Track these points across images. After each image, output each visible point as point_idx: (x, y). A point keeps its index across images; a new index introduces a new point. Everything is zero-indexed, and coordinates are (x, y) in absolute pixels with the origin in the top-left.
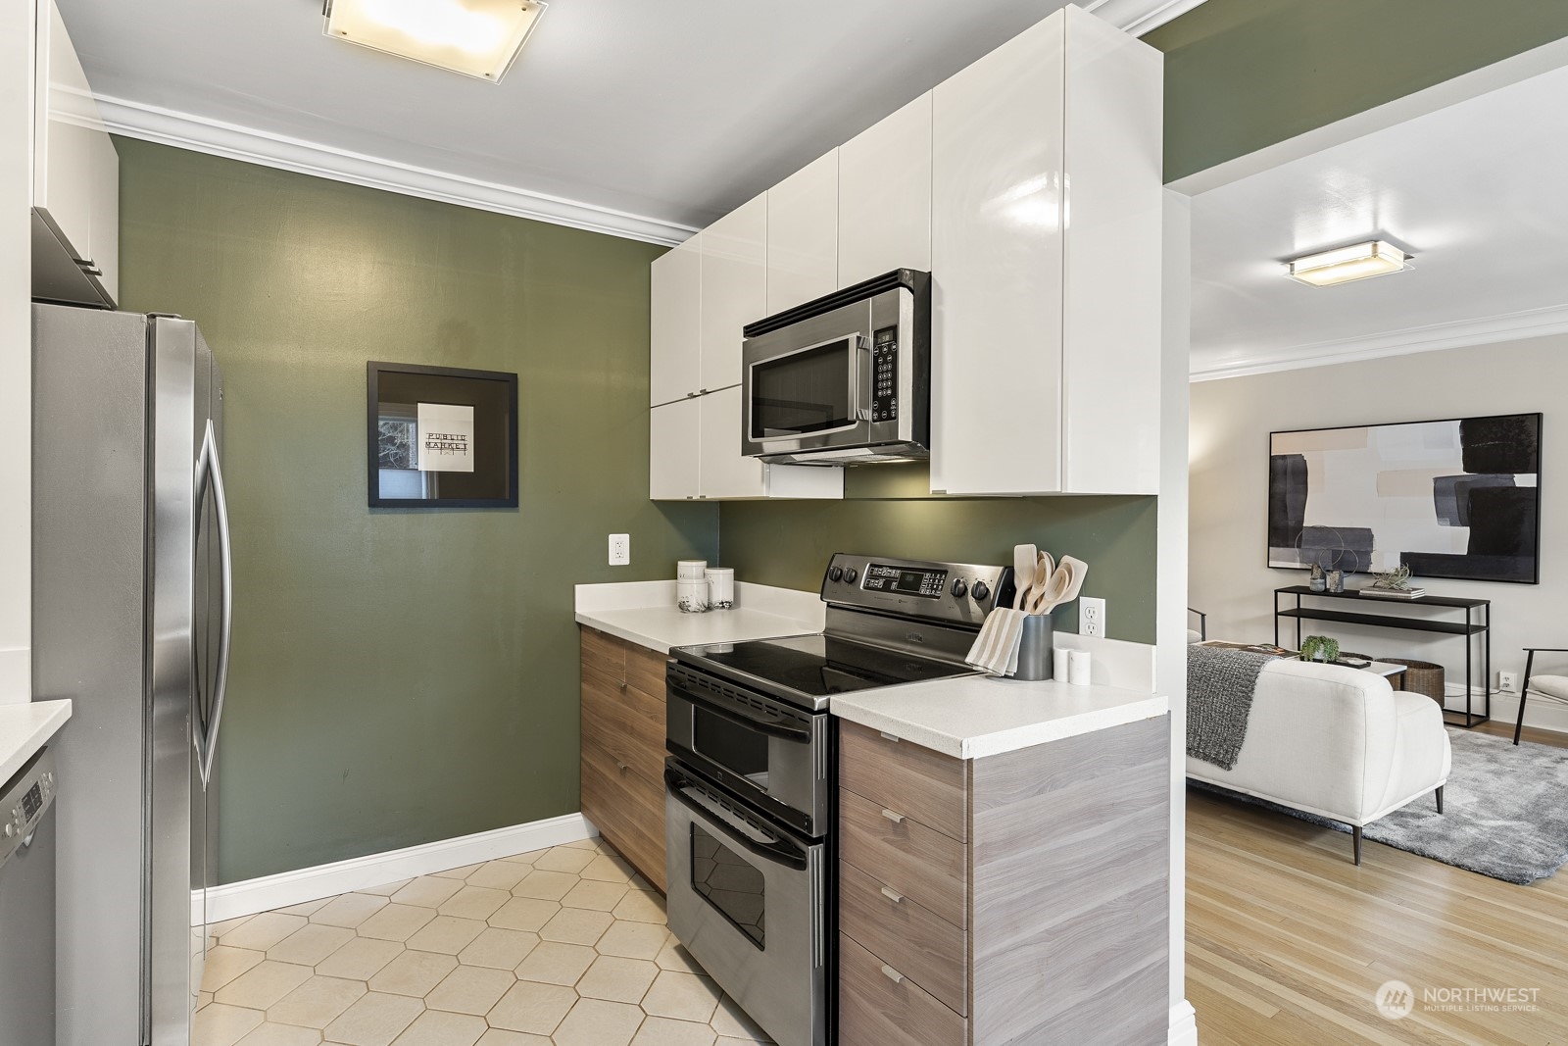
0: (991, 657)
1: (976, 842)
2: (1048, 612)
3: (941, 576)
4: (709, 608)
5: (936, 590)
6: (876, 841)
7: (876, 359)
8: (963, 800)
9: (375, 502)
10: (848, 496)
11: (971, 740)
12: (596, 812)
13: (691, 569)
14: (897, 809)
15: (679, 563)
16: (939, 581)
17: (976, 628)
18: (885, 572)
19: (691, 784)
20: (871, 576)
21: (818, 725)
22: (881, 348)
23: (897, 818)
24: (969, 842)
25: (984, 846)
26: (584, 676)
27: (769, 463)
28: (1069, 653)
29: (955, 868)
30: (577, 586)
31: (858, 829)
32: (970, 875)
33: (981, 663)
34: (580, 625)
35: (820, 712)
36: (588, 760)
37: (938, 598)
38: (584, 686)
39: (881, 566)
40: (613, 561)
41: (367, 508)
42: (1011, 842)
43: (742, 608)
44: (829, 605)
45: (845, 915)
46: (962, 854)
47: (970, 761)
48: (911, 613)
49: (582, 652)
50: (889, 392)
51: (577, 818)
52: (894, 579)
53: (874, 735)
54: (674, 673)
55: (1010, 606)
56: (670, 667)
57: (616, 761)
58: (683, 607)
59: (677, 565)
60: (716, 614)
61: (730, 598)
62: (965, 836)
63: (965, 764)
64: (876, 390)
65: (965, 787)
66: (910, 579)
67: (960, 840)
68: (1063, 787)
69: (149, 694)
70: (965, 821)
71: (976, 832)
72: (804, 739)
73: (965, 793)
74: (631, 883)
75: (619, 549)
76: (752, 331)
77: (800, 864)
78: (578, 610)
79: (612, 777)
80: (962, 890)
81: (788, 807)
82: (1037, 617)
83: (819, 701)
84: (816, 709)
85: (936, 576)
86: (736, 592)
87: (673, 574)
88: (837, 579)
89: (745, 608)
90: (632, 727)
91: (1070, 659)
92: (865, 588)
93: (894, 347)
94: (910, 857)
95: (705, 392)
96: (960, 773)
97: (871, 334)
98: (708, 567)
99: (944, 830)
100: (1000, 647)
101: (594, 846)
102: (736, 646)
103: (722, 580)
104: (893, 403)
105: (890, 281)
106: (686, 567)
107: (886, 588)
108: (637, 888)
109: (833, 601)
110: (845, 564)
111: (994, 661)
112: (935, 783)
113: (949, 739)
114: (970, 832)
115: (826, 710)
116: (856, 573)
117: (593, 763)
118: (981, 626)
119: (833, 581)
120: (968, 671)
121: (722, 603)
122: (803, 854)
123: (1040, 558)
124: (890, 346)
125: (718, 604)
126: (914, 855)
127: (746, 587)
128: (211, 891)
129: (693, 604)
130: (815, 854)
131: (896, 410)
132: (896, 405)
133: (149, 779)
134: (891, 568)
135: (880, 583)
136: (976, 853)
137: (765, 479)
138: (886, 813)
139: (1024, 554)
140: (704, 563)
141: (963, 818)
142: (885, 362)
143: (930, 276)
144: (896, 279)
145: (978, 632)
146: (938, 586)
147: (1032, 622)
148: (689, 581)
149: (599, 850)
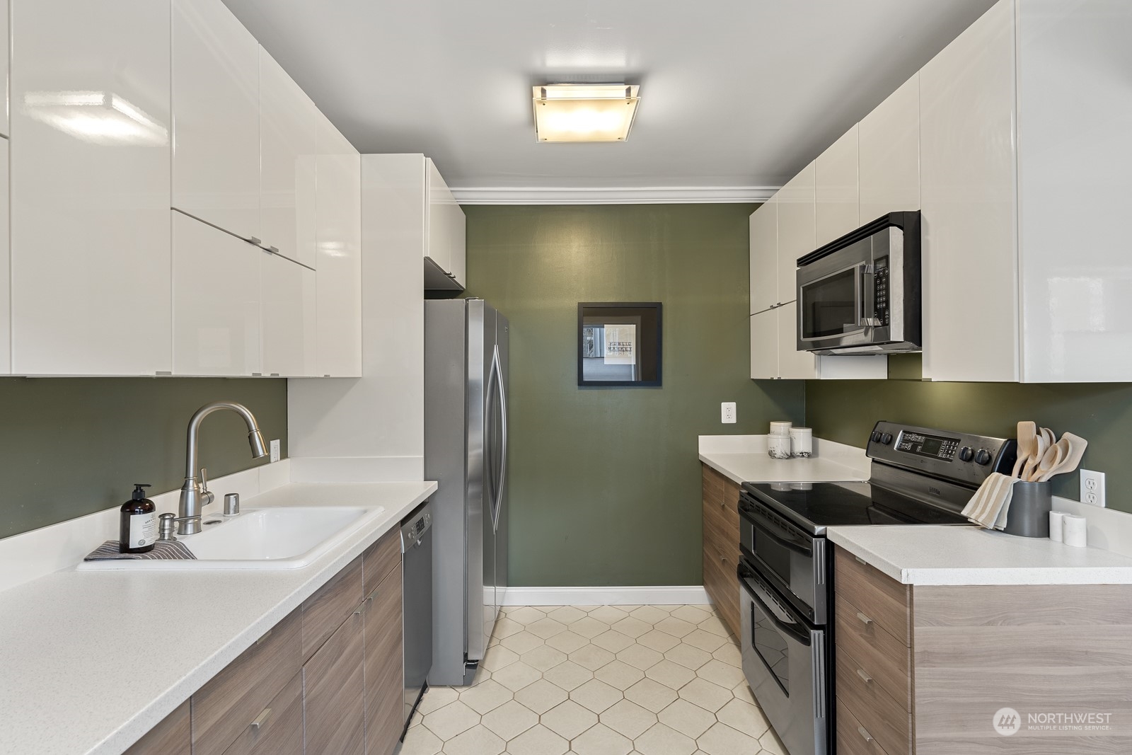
0: (982, 513)
1: (917, 649)
2: (1044, 479)
3: (955, 444)
4: (791, 456)
5: (950, 454)
6: (855, 634)
7: (876, 280)
8: (906, 615)
9: (582, 383)
10: (891, 377)
11: (910, 571)
12: (711, 588)
13: (779, 428)
14: (868, 615)
15: (772, 423)
16: (953, 448)
17: (974, 487)
18: (913, 437)
19: (751, 576)
20: (904, 441)
21: (818, 546)
22: (878, 274)
23: (866, 620)
24: (912, 647)
25: (924, 652)
26: (705, 496)
27: (819, 355)
28: (1063, 517)
29: (903, 664)
30: (700, 437)
31: (846, 625)
32: (912, 672)
33: (973, 516)
34: (702, 462)
35: (819, 536)
36: (707, 552)
37: (951, 461)
38: (704, 502)
39: (911, 433)
40: (724, 420)
41: (577, 387)
42: (957, 656)
43: (820, 458)
44: (873, 461)
45: (839, 685)
46: (907, 655)
47: (911, 586)
48: (929, 471)
49: (703, 480)
50: (884, 305)
51: (700, 589)
52: (919, 443)
53: (852, 557)
54: (744, 499)
55: (1009, 473)
56: (741, 495)
57: (720, 554)
58: (771, 454)
59: (769, 425)
60: (798, 461)
61: (809, 449)
62: (909, 642)
63: (908, 588)
64: (876, 304)
65: (908, 605)
66: (931, 446)
67: (905, 643)
68: (1018, 625)
69: (467, 482)
70: (909, 631)
71: (916, 641)
72: (808, 554)
73: (908, 610)
74: (730, 639)
75: (729, 412)
76: (803, 262)
77: (807, 641)
78: (700, 453)
79: (717, 564)
80: (907, 682)
81: (801, 600)
82: (1032, 484)
83: (819, 529)
84: (816, 534)
85: (951, 443)
86: (815, 446)
87: (767, 431)
88: (878, 441)
89: (822, 459)
90: (727, 533)
91: (1064, 522)
92: (898, 449)
93: (887, 271)
94: (875, 651)
95: (780, 305)
96: (905, 594)
97: (873, 262)
98: (793, 426)
99: (895, 635)
100: (990, 505)
101: (710, 609)
102: (815, 485)
103: (803, 438)
104: (887, 313)
105: (883, 224)
106: (777, 427)
107: (913, 450)
108: (732, 642)
109: (876, 458)
110: (885, 428)
111: (984, 516)
112: (890, 599)
113: (894, 567)
114: (912, 639)
115: (824, 536)
116: (892, 437)
117: (709, 554)
118: (980, 485)
119: (876, 443)
120: (964, 521)
121: (802, 453)
122: (808, 634)
123: (1039, 433)
124: (884, 271)
125: (799, 454)
126: (878, 650)
127: (824, 444)
128: (500, 589)
129: (778, 453)
130: (817, 636)
131: (889, 318)
132: (889, 315)
133: (467, 523)
134: (918, 434)
135: (909, 446)
136: (916, 657)
137: (818, 366)
138: (861, 616)
139: (1026, 429)
140: (790, 424)
141: (906, 628)
142: (881, 283)
143: (920, 213)
144: (887, 221)
145: (976, 489)
146: (952, 451)
147: (1027, 487)
148: (775, 436)
149: (714, 613)
